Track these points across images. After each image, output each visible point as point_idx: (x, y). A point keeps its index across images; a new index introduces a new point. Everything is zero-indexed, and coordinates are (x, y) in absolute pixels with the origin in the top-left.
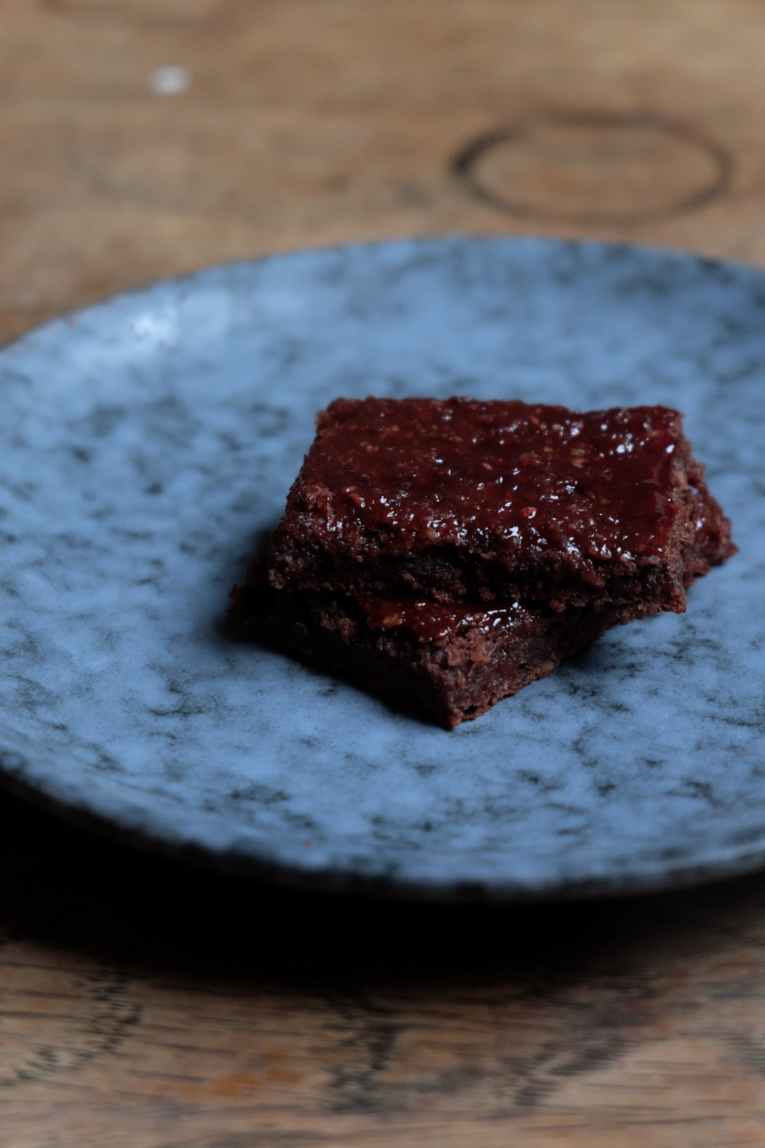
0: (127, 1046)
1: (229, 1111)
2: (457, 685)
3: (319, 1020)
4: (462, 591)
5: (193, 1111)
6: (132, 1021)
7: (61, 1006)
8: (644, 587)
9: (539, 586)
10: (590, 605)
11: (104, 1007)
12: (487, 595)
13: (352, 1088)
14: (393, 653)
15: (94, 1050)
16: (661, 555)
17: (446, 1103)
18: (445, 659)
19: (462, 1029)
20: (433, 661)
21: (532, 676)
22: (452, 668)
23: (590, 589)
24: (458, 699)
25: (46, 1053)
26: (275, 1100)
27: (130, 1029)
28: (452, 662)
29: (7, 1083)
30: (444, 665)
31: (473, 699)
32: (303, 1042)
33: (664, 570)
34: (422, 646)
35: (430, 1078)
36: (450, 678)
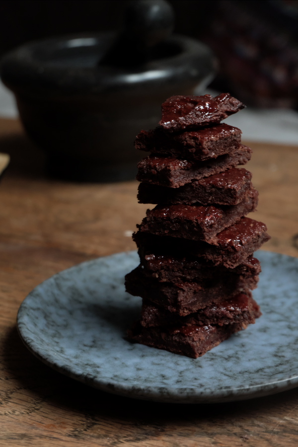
0: (33, 414)
1: (45, 430)
2: (197, 346)
3: (79, 419)
4: (194, 323)
5: (37, 428)
6: (37, 409)
7: (24, 403)
8: (244, 318)
9: (215, 319)
10: (229, 324)
11: (34, 405)
12: (201, 323)
13: (76, 433)
14: (178, 340)
15: (24, 413)
16: (247, 308)
17: (94, 440)
18: (193, 339)
19: (112, 428)
20: (190, 340)
21: (214, 345)
22: (195, 341)
23: (229, 319)
24: (198, 350)
25: (14, 411)
26: (57, 431)
27: (36, 411)
28: (195, 340)
29: (1, 415)
30: (193, 341)
31: (201, 350)
32: (72, 422)
33: (248, 312)
34: (186, 336)
35: (95, 435)
36: (195, 344)
